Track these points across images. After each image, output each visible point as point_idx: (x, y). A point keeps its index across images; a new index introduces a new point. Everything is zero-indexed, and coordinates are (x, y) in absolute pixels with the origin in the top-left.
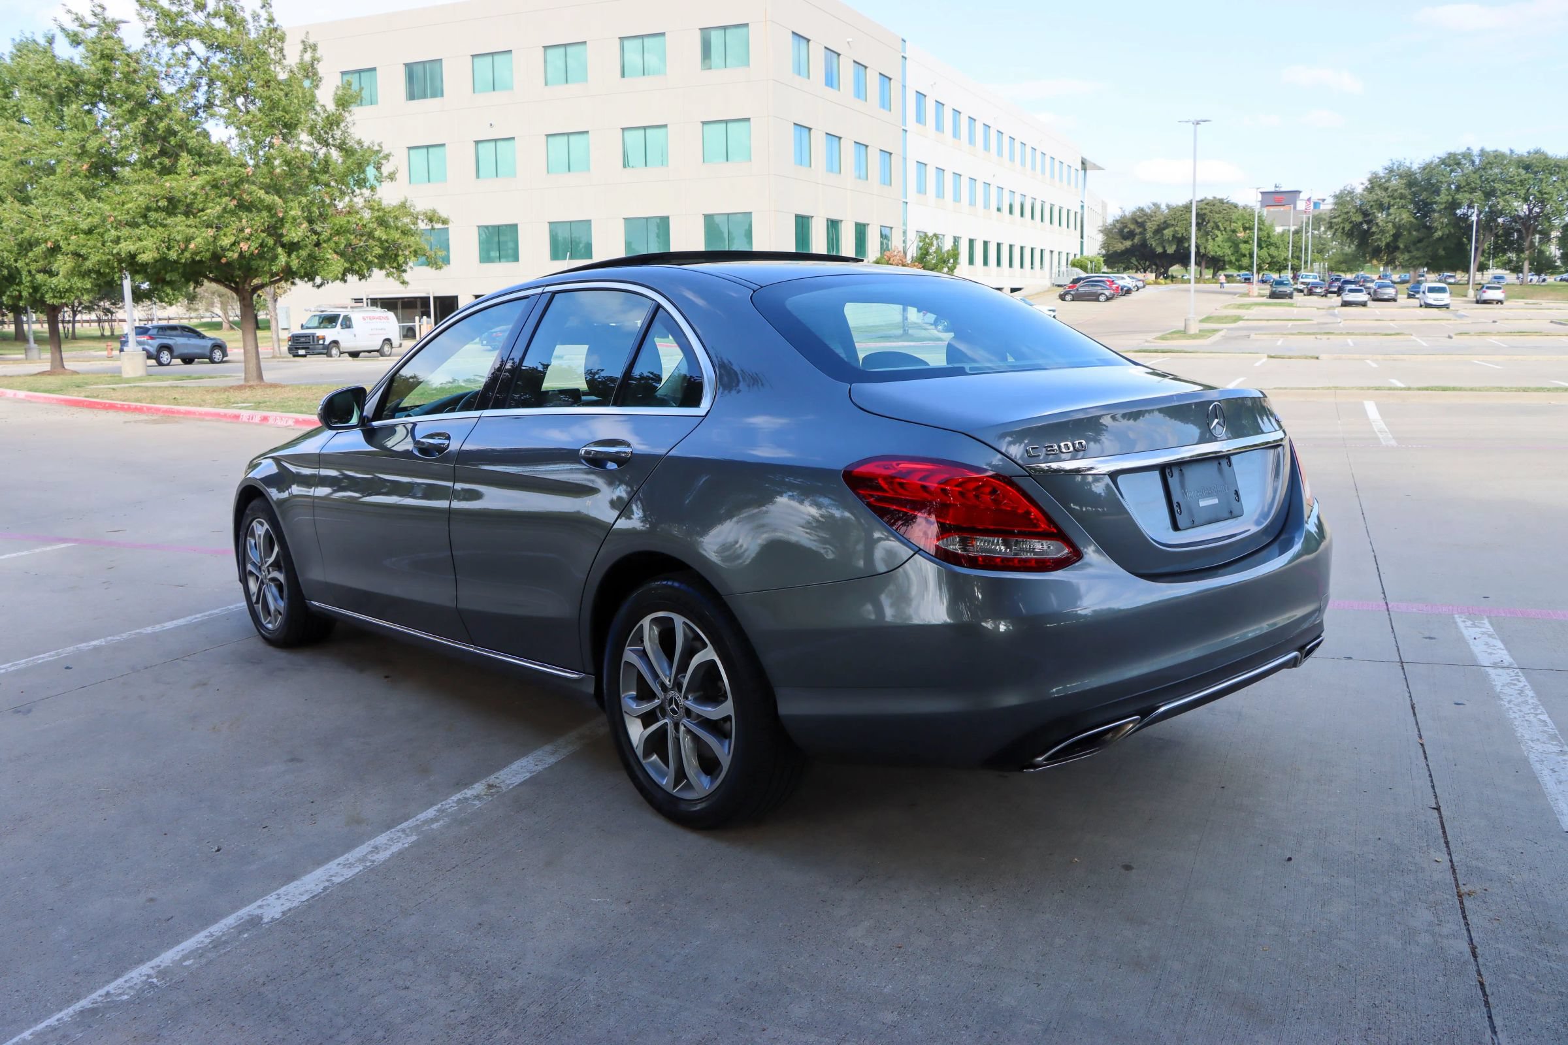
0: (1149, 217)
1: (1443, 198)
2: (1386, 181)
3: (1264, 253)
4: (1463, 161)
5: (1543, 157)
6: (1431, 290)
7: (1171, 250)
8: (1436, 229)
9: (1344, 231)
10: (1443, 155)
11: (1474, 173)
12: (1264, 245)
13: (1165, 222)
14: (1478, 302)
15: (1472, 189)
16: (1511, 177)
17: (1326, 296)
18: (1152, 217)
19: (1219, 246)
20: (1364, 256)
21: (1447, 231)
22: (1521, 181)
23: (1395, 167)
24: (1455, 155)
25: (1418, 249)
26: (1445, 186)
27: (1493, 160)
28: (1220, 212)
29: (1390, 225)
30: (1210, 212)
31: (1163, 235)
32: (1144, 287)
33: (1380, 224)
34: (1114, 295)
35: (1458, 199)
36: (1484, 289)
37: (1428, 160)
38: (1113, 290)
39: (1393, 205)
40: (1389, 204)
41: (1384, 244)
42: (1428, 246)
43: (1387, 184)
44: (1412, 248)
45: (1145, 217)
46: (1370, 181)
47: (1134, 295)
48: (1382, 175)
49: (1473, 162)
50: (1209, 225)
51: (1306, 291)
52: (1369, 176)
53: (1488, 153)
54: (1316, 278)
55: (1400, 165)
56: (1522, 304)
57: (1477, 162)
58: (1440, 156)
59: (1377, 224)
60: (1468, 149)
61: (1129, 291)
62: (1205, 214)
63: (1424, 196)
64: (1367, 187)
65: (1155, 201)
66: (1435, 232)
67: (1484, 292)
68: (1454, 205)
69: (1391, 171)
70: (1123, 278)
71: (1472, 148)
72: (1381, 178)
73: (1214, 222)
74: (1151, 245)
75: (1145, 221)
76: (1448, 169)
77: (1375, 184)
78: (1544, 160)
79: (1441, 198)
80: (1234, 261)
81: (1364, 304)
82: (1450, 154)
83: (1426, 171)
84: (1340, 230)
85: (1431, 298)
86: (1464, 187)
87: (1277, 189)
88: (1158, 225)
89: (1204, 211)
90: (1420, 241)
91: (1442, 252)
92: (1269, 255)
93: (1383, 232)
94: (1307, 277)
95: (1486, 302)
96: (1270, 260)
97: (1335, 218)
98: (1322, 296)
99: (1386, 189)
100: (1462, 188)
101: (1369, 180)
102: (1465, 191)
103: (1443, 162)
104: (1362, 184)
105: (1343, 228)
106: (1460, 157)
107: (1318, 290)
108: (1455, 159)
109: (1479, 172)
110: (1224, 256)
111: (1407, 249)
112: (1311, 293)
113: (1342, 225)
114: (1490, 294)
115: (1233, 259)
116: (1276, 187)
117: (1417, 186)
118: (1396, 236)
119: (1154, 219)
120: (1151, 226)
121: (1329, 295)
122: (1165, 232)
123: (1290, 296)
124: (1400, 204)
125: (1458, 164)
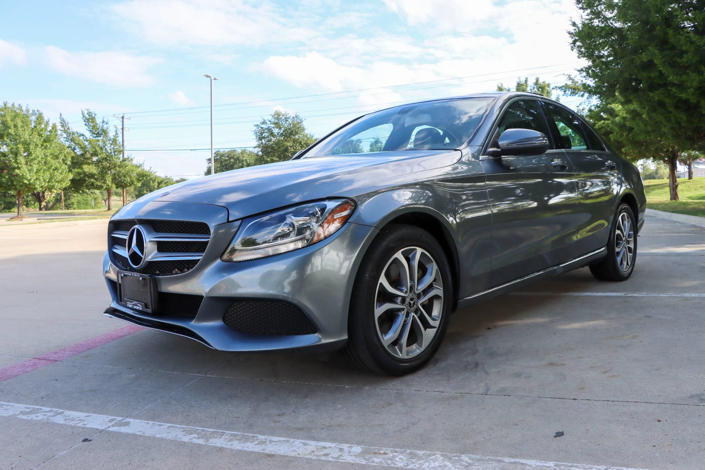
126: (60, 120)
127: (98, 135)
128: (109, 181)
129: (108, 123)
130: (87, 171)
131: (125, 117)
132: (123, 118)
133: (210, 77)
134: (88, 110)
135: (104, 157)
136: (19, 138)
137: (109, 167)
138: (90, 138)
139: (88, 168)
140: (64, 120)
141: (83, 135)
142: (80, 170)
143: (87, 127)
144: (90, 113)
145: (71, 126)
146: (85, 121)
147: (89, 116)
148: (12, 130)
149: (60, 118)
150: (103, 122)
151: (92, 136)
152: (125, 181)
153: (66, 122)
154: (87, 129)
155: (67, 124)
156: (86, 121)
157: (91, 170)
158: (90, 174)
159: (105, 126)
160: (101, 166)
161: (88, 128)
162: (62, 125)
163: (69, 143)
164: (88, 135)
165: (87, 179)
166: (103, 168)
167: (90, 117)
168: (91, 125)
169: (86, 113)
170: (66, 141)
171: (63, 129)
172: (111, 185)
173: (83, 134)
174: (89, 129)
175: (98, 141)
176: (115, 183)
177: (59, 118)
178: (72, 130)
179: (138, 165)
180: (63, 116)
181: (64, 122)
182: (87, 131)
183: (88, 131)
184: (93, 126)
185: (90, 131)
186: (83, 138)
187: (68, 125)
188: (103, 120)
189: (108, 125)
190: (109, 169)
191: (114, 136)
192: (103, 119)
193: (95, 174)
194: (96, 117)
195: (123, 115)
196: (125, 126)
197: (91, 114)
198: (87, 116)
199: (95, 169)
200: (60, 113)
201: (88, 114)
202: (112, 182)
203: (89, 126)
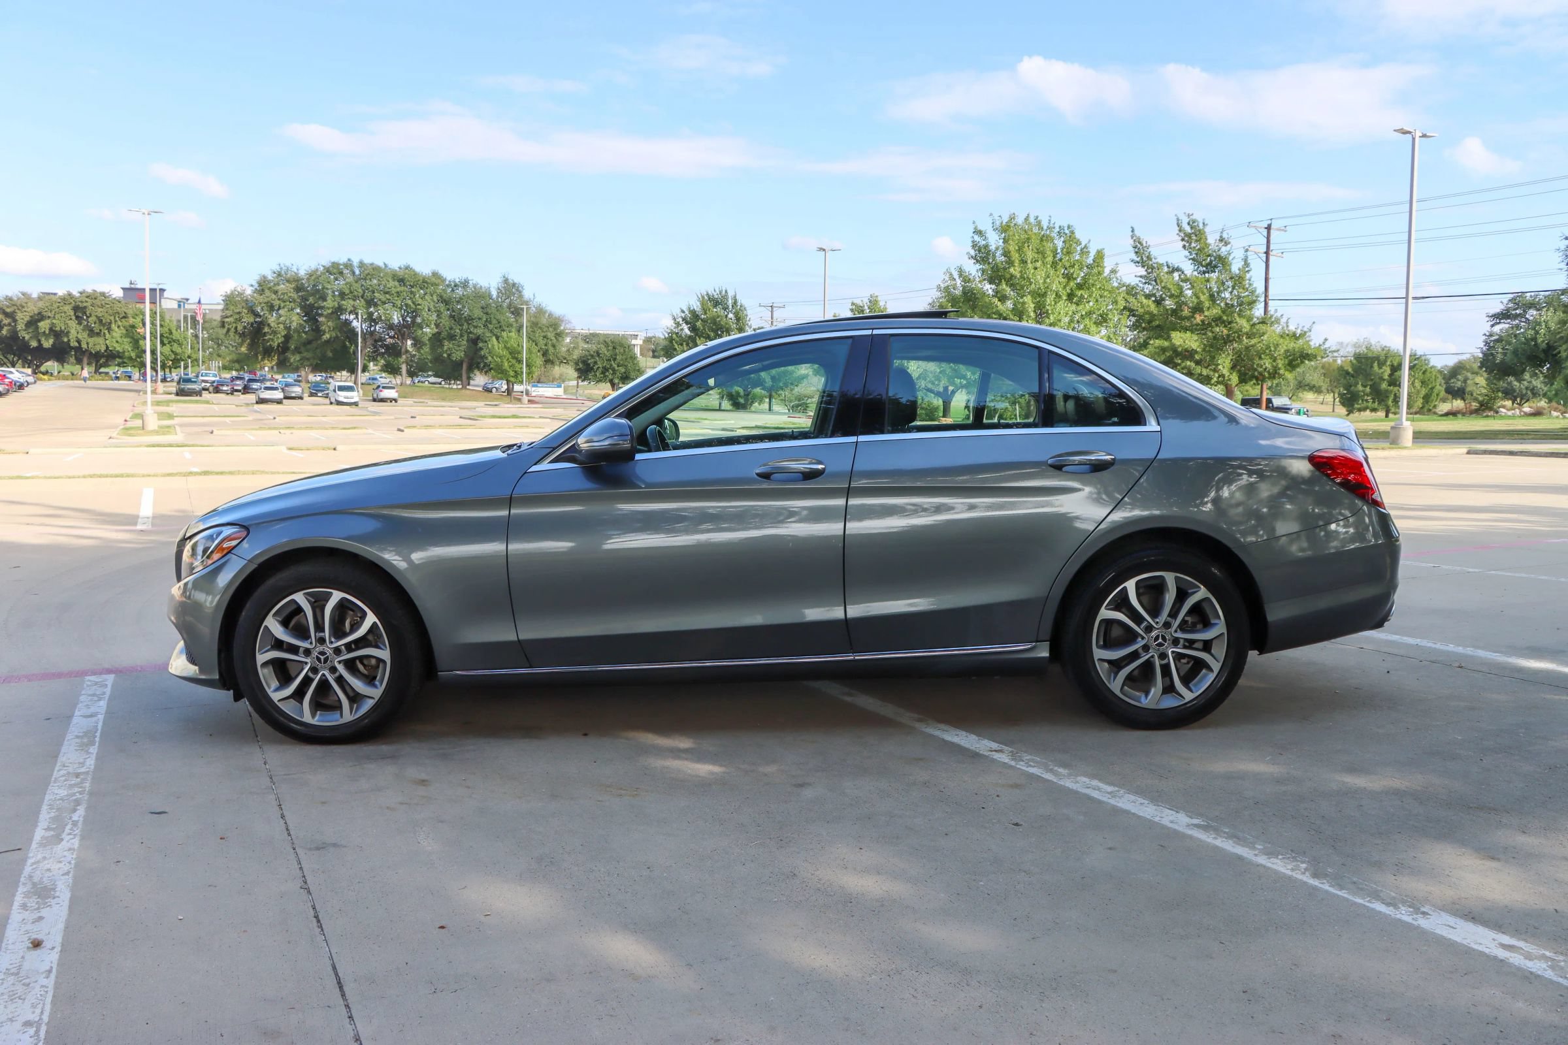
0: (21, 307)
1: (330, 303)
2: (275, 285)
3: (167, 349)
4: (346, 271)
5: (413, 273)
6: (341, 388)
7: (48, 344)
8: (324, 332)
9: (237, 331)
10: (327, 263)
11: (356, 282)
12: (166, 341)
13: (40, 313)
14: (374, 400)
15: (355, 296)
16: (389, 289)
17: (232, 394)
18: (23, 307)
19: (117, 342)
20: (256, 355)
21: (334, 335)
22: (398, 292)
23: (283, 272)
24: (338, 264)
25: (308, 351)
26: (330, 292)
27: (370, 272)
28: (102, 306)
29: (282, 326)
30: (91, 305)
31: (37, 328)
32: (35, 382)
33: (272, 325)
34: (8, 390)
35: (343, 305)
36: (381, 388)
37: (313, 267)
38: (7, 385)
39: (284, 308)
40: (279, 306)
41: (276, 344)
42: (317, 348)
43: (277, 288)
44: (302, 349)
45: (15, 307)
46: (260, 284)
47: (27, 391)
48: (270, 278)
49: (354, 273)
50: (90, 319)
51: (211, 389)
52: (257, 278)
53: (365, 264)
54: (216, 376)
55: (288, 269)
56: (412, 402)
57: (357, 272)
58: (324, 265)
59: (269, 325)
60: (349, 260)
61: (21, 387)
62: (85, 307)
63: (311, 300)
64: (256, 289)
65: (25, 290)
66: (324, 335)
67: (381, 391)
68: (339, 310)
69: (279, 275)
70: (11, 373)
71: (352, 259)
72: (269, 282)
73: (96, 316)
74: (24, 338)
75: (14, 312)
76: (332, 277)
77: (263, 286)
78: (414, 275)
79: (329, 304)
80: (134, 357)
81: (279, 402)
82: (333, 263)
83: (313, 278)
84: (233, 329)
85: (342, 396)
86: (348, 294)
87: (132, 286)
88: (31, 317)
89: (85, 304)
90: (309, 342)
91: (330, 354)
92: (172, 351)
93: (275, 333)
94: (206, 375)
95: (383, 400)
96: (173, 356)
97: (227, 317)
98: (228, 394)
99: (276, 292)
100: (346, 295)
101: (258, 283)
102: (349, 298)
103: (328, 271)
104: (252, 286)
105: (236, 328)
106: (341, 267)
107: (225, 388)
108: (338, 268)
109: (360, 282)
110: (124, 352)
111: (297, 350)
112: (217, 390)
113: (234, 325)
114: (386, 393)
115: (133, 355)
116: (131, 283)
117: (304, 291)
118: (287, 338)
119: (26, 309)
120: (22, 318)
121: (235, 393)
122: (41, 324)
123: (199, 393)
124: (290, 307)
125: (341, 273)
126: (1131, 242)
127: (1211, 267)
128: (1224, 367)
129: (1229, 243)
130: (1178, 343)
131: (1272, 227)
132: (1269, 228)
133: (1409, 132)
134: (1189, 216)
135: (1217, 316)
136: (1028, 283)
137: (1228, 336)
138: (1192, 275)
139: (1181, 337)
140: (1141, 240)
141: (1178, 269)
142: (1166, 344)
143: (1186, 253)
144: (1194, 222)
145: (1154, 252)
146: (1183, 240)
147: (1192, 228)
148: (1016, 268)
149: (1132, 238)
150: (1221, 240)
151: (1196, 270)
152: (1261, 366)
153: (1145, 245)
154: (1186, 257)
155: (1145, 249)
156: (1186, 239)
157: (1187, 342)
158: (1186, 350)
159: (1224, 250)
160: (1210, 334)
161: (1189, 254)
162: (1136, 250)
163: (1151, 287)
164: (1189, 269)
165: (1179, 361)
166: (1215, 338)
167: (1193, 231)
168: (1194, 247)
169: (1185, 220)
170: (1145, 283)
171: (1138, 259)
172: (1229, 376)
173: (1178, 267)
174: (1192, 257)
175: (1208, 280)
176: (1239, 371)
177: (1130, 238)
178: (1156, 261)
179: (1299, 332)
180: (1137, 233)
181: (1140, 243)
182: (1187, 260)
183: (1190, 259)
184: (1199, 250)
185: (1193, 259)
186: (1179, 275)
187: (1149, 251)
188: (1221, 237)
189: (1229, 246)
190: (1227, 340)
191: (1239, 269)
192: (1222, 233)
193: (1196, 352)
194: (1206, 230)
195: (1269, 222)
196: (1272, 247)
197: (1196, 224)
198: (1188, 229)
199: (1197, 340)
200: (1132, 228)
201: (1189, 224)
202: (1233, 368)
203: (1190, 250)
